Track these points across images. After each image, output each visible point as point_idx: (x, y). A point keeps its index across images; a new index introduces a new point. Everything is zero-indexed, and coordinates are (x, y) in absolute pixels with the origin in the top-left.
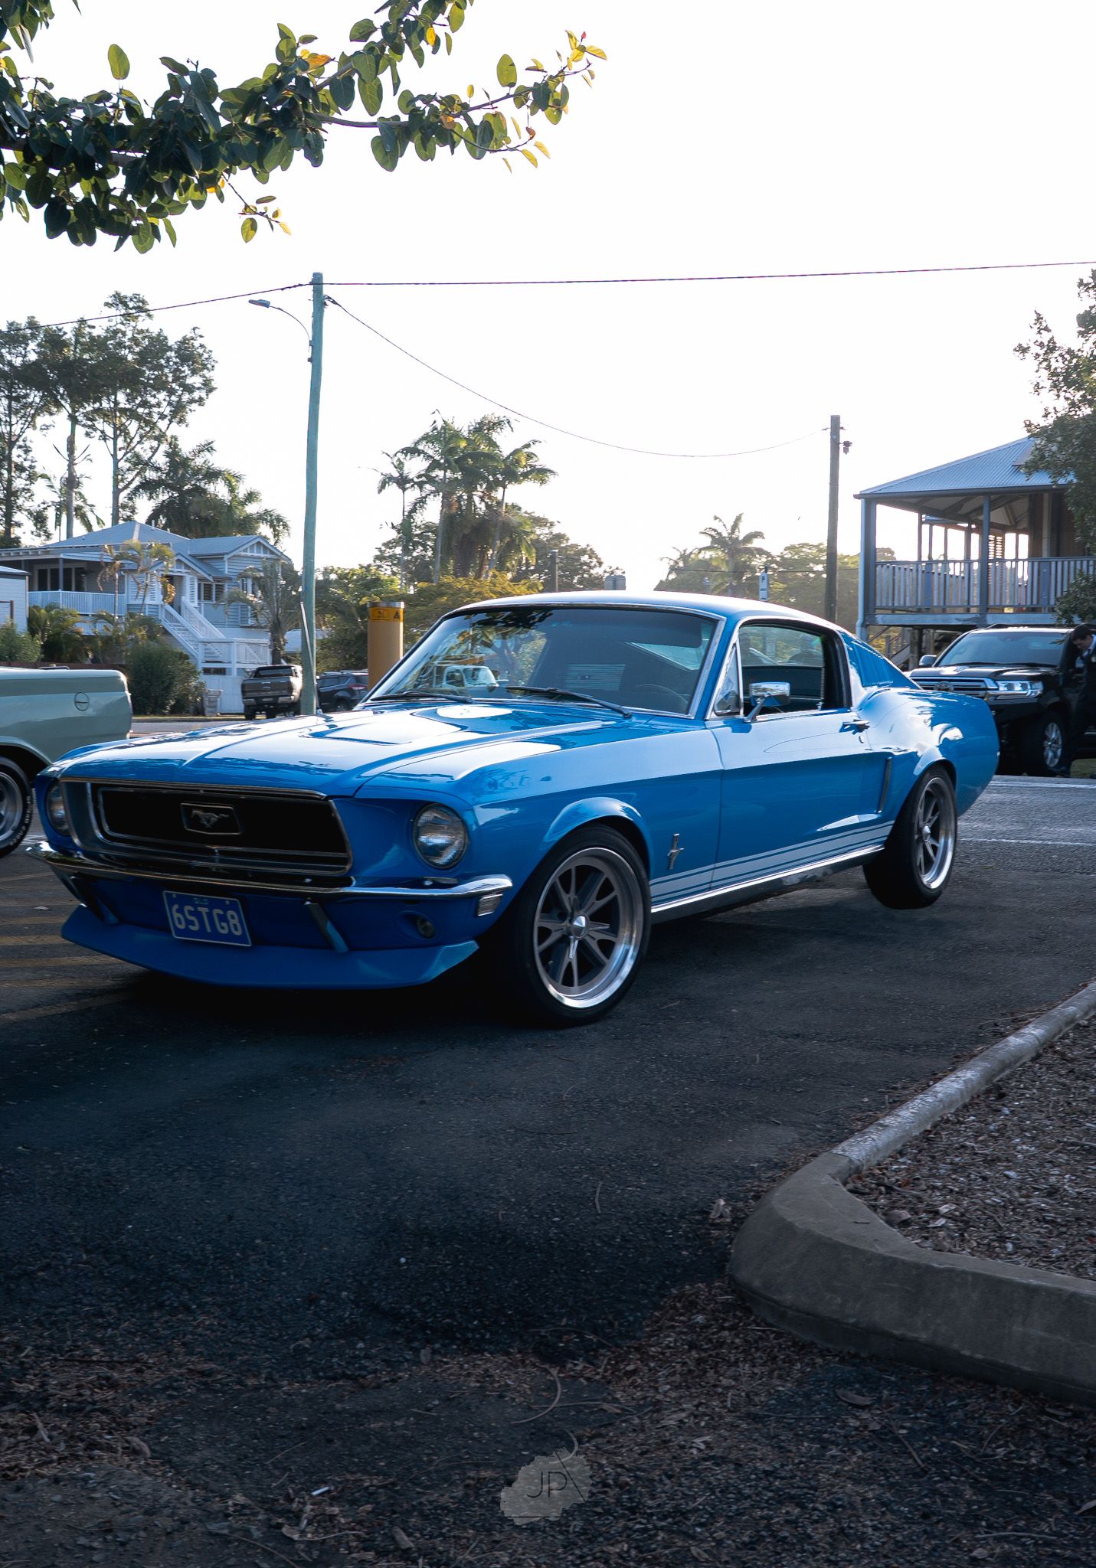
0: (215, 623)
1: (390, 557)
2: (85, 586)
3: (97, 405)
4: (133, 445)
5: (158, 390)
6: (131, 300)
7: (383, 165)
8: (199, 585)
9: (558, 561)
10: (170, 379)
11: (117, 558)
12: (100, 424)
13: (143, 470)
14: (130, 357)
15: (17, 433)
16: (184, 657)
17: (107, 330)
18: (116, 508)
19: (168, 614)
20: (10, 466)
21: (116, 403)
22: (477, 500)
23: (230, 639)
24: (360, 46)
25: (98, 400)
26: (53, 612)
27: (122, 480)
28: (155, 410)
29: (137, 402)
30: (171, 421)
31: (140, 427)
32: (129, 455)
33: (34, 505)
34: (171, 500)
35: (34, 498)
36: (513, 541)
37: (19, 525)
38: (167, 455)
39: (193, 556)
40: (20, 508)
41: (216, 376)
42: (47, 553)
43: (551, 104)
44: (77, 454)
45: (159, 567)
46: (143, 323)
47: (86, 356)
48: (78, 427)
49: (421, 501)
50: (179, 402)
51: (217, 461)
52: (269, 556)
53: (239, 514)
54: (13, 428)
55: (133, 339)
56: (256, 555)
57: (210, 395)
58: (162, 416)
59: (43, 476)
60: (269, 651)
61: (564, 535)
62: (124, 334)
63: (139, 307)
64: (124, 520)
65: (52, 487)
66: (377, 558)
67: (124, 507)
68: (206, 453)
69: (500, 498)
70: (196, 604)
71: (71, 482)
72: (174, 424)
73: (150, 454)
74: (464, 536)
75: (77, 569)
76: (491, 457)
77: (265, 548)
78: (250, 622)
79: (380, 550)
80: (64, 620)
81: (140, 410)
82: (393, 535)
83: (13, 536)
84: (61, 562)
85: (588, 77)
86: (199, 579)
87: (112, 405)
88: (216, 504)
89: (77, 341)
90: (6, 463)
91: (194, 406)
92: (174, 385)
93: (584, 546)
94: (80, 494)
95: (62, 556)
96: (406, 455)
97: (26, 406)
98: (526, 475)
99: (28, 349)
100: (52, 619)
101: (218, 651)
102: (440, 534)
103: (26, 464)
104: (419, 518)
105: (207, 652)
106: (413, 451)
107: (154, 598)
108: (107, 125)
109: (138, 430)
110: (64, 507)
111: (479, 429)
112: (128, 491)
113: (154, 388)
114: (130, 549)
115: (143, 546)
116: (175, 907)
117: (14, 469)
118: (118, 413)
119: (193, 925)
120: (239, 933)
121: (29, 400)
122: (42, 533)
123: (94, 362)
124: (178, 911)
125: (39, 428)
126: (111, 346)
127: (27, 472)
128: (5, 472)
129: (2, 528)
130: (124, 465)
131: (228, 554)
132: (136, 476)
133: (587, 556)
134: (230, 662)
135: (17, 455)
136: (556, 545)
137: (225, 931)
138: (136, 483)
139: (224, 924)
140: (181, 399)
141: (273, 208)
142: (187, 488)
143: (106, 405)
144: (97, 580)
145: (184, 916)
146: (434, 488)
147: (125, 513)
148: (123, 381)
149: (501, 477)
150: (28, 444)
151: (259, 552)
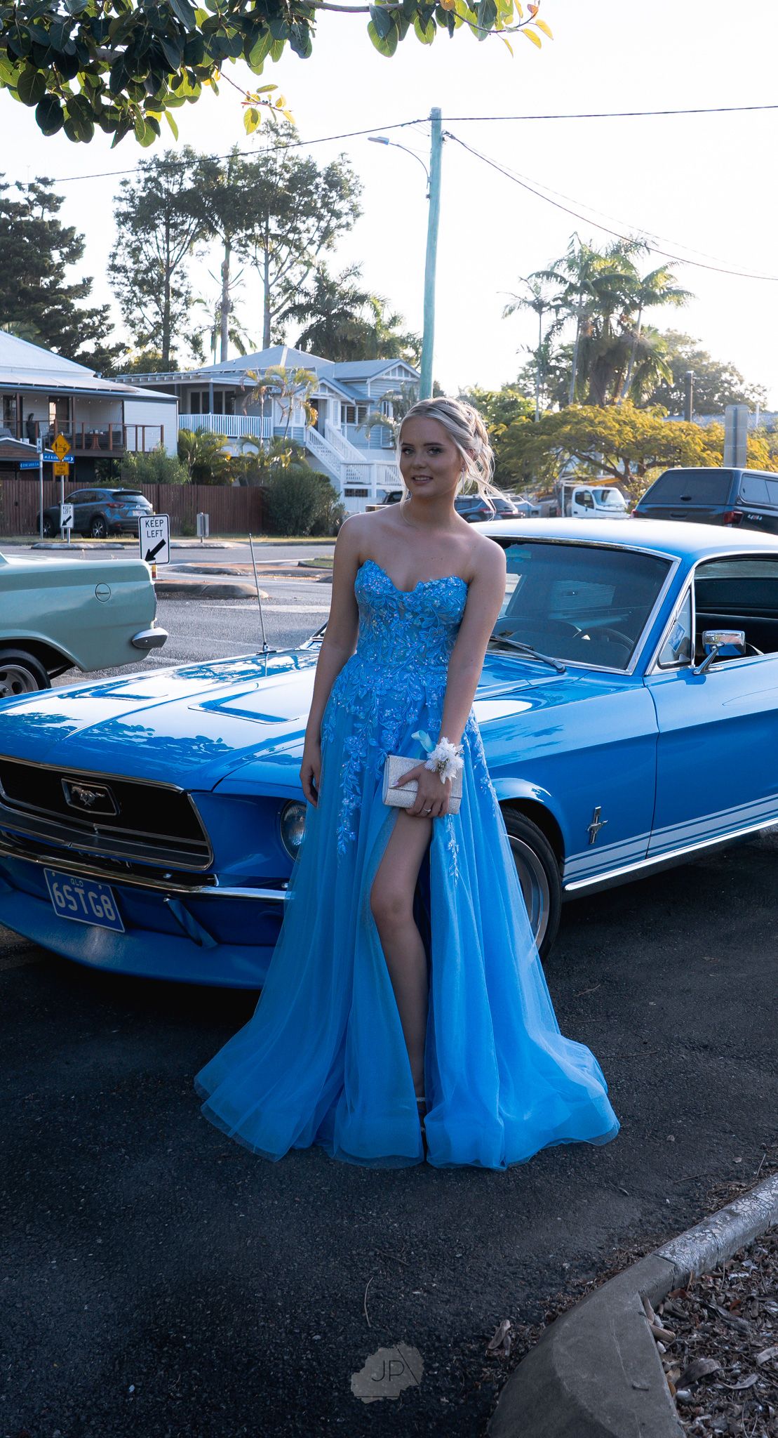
0: (357, 445)
1: (534, 375)
2: (235, 408)
3: (249, 232)
4: (284, 269)
5: (307, 216)
6: (283, 127)
7: (381, 49)
8: (343, 408)
9: (692, 382)
10: (319, 205)
11: (263, 383)
12: (252, 249)
13: (292, 296)
14: (281, 184)
15: (174, 260)
16: (325, 480)
17: (259, 158)
18: (268, 330)
19: (312, 436)
20: (167, 291)
21: (267, 229)
22: (613, 322)
23: (369, 462)
25: (250, 226)
26: (202, 435)
27: (273, 304)
28: (304, 236)
29: (288, 227)
30: (319, 246)
31: (290, 253)
32: (279, 281)
33: (190, 329)
34: (319, 323)
36: (648, 362)
37: (175, 348)
38: (317, 280)
39: (338, 380)
40: (176, 332)
41: (363, 201)
42: (199, 377)
44: (230, 279)
45: (301, 392)
46: (292, 152)
47: (240, 183)
48: (232, 253)
49: (559, 323)
51: (362, 286)
52: (410, 379)
53: (383, 336)
54: (171, 254)
55: (284, 166)
56: (397, 378)
57: (358, 220)
58: (311, 242)
59: (199, 301)
62: (275, 161)
63: (289, 135)
64: (275, 343)
65: (207, 311)
66: (521, 377)
67: (274, 331)
68: (353, 276)
69: (636, 320)
70: (339, 427)
71: (225, 307)
72: (322, 250)
73: (300, 278)
74: (600, 358)
75: (227, 393)
76: (629, 280)
77: (407, 371)
78: (389, 445)
79: (524, 369)
80: (213, 443)
81: (291, 236)
82: (531, 357)
83: (170, 359)
84: (211, 386)
86: (343, 402)
87: (263, 231)
88: (361, 328)
89: (231, 169)
90: (163, 288)
91: (342, 231)
93: (726, 364)
94: (234, 318)
95: (212, 381)
96: (541, 278)
97: (182, 233)
98: (664, 296)
99: (184, 177)
100: (201, 442)
101: (360, 473)
102: (575, 358)
103: (183, 290)
104: (555, 341)
105: (349, 474)
106: (549, 274)
107: (297, 421)
108: (95, 19)
109: (289, 254)
110: (219, 330)
111: (616, 252)
112: (277, 315)
113: (303, 214)
114: (276, 374)
115: (287, 372)
116: (55, 885)
117: (171, 294)
118: (270, 240)
119: (73, 905)
120: (113, 918)
121: (186, 227)
122: (198, 356)
123: (246, 189)
124: (57, 889)
125: (195, 254)
126: (262, 174)
127: (184, 297)
128: (163, 298)
129: (160, 352)
130: (275, 290)
131: (370, 377)
132: (287, 300)
133: (728, 374)
134: (370, 484)
135: (174, 281)
136: (697, 363)
137: (100, 915)
138: (286, 308)
139: (99, 907)
140: (329, 225)
141: (274, 96)
142: (333, 312)
143: (257, 231)
144: (243, 405)
145: (63, 895)
146: (569, 311)
147: (275, 336)
148: (273, 208)
149: (637, 300)
150: (184, 270)
151: (400, 375)
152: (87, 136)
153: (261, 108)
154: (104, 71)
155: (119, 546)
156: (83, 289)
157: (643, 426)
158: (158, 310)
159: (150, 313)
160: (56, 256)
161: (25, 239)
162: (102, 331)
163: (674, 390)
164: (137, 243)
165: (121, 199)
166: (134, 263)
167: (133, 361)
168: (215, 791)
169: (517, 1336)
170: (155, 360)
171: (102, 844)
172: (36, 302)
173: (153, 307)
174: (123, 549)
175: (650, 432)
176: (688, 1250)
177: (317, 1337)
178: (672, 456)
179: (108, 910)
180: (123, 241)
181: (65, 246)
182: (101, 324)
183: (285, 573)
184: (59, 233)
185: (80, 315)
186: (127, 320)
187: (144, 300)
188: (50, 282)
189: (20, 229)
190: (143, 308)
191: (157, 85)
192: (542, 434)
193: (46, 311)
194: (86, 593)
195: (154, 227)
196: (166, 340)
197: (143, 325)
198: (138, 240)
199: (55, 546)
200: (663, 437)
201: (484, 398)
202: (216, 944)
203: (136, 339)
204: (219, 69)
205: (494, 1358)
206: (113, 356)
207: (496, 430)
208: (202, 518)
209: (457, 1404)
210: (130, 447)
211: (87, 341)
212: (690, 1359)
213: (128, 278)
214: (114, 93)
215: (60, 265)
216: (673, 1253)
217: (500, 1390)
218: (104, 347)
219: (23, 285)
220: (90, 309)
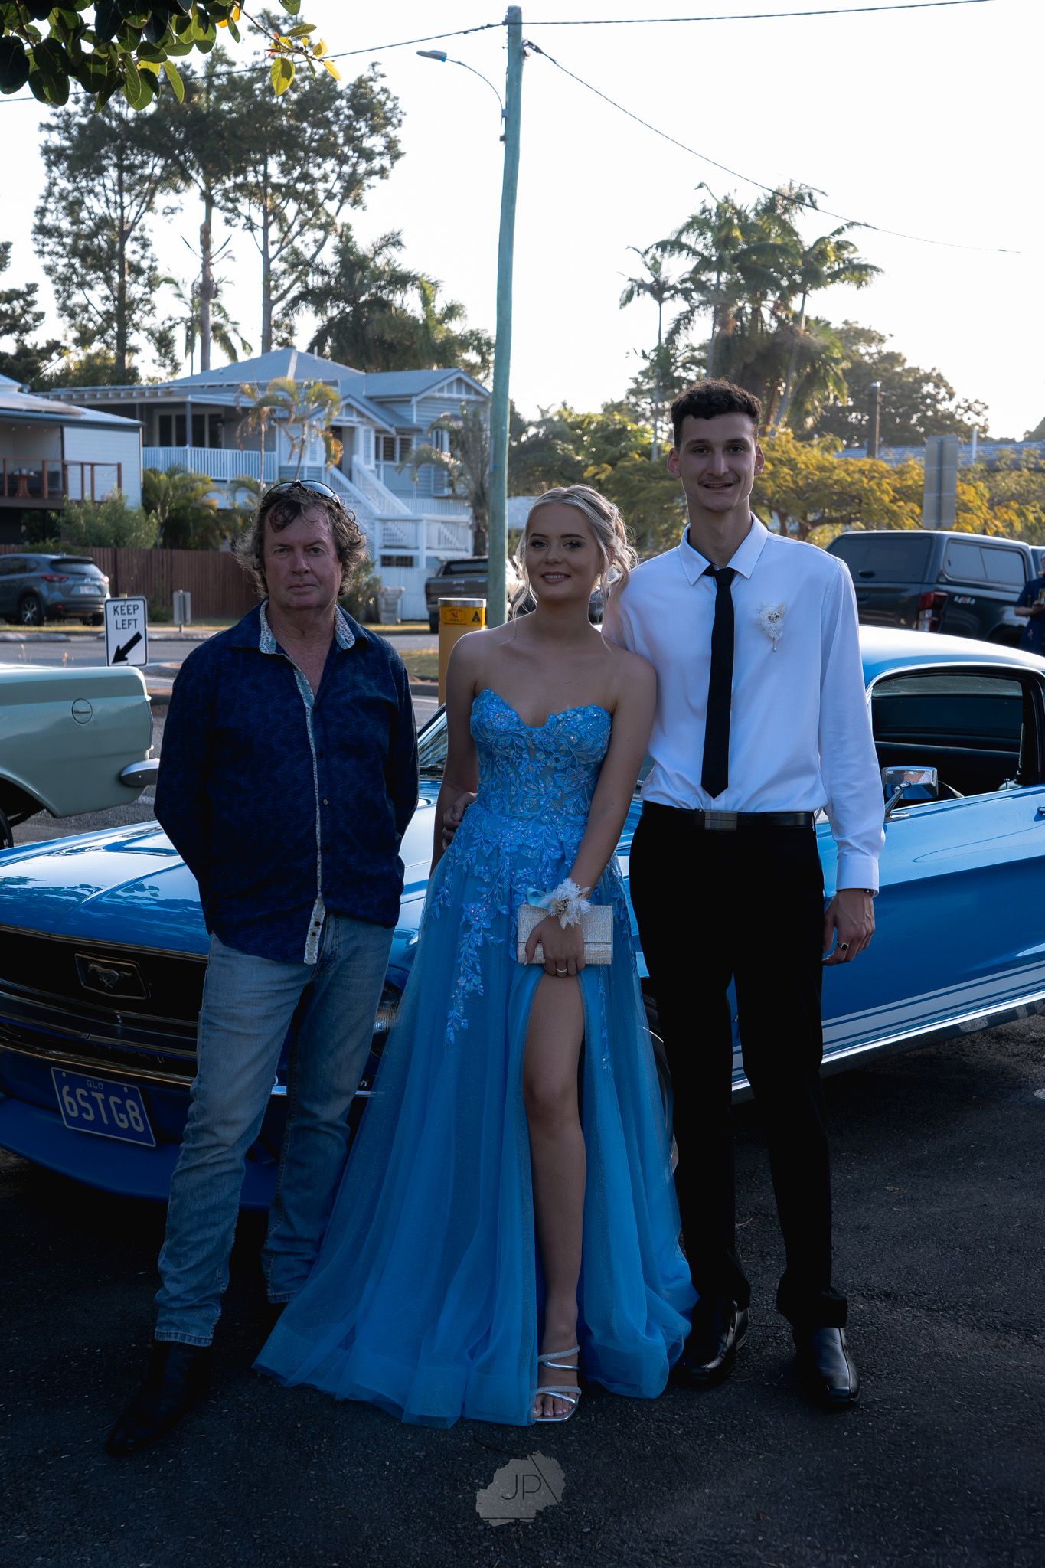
0: (398, 492)
1: (649, 391)
2: (223, 439)
3: (240, 179)
4: (290, 236)
5: (324, 158)
6: (285, 22)
8: (377, 439)
9: (879, 399)
10: (341, 141)
11: (264, 402)
12: (245, 206)
13: (304, 273)
14: (286, 107)
15: (131, 219)
17: (253, 69)
18: (268, 326)
19: (333, 478)
20: (122, 266)
21: (266, 176)
22: (766, 313)
23: (416, 517)
25: (242, 171)
26: (177, 477)
27: (276, 287)
28: (320, 186)
29: (296, 173)
30: (342, 202)
31: (300, 212)
32: (284, 252)
33: (154, 322)
34: (344, 317)
35: (156, 312)
36: (815, 371)
37: (134, 350)
38: (338, 251)
39: (370, 399)
40: (137, 327)
42: (170, 394)
44: (214, 249)
45: (319, 415)
47: (225, 106)
48: (215, 211)
49: (684, 321)
50: (354, 172)
51: (404, 260)
52: (473, 397)
53: (437, 335)
54: (126, 212)
56: (455, 395)
57: (397, 163)
58: (330, 196)
59: (168, 281)
60: (470, 534)
61: (900, 355)
64: (280, 344)
65: (180, 296)
66: (632, 392)
68: (391, 248)
69: (797, 309)
70: (372, 466)
71: (207, 290)
72: (346, 207)
73: (314, 250)
74: (746, 366)
75: (211, 416)
76: (786, 251)
77: (469, 387)
78: (447, 491)
79: (636, 381)
80: (192, 489)
81: (300, 186)
82: (645, 364)
83: (127, 365)
84: (189, 407)
86: (378, 431)
87: (261, 179)
88: (404, 323)
89: (211, 84)
90: (116, 262)
91: (375, 180)
92: (346, 149)
93: (928, 371)
94: (219, 306)
95: (190, 399)
96: (663, 251)
97: (143, 179)
98: (835, 276)
100: (176, 488)
101: (403, 533)
102: (710, 364)
103: (145, 264)
104: (681, 341)
105: (387, 533)
106: (673, 245)
107: (313, 459)
109: (297, 214)
110: (197, 325)
111: (769, 208)
112: (282, 304)
113: (318, 152)
114: (281, 389)
115: (299, 386)
116: (66, 1089)
117: (127, 271)
118: (269, 190)
119: (88, 1113)
120: (140, 1129)
121: (147, 171)
122: (168, 362)
123: (234, 115)
124: (68, 1094)
125: (161, 212)
126: (257, 92)
127: (146, 276)
128: (115, 275)
129: (112, 354)
130: (277, 266)
131: (416, 395)
132: (294, 282)
133: (931, 385)
134: (417, 548)
135: (131, 250)
136: (885, 370)
137: (125, 1125)
138: (294, 292)
139: (123, 1116)
140: (355, 170)
141: (311, 41)
142: (363, 299)
143: (252, 178)
144: (238, 433)
145: (77, 1102)
146: (702, 298)
147: (279, 334)
148: (274, 144)
149: (798, 278)
150: (147, 234)
151: (459, 392)
152: (60, 95)
154: (86, 7)
155: (63, 637)
157: (807, 466)
158: (108, 292)
159: (96, 298)
162: (27, 322)
163: (851, 410)
164: (76, 194)
165: (50, 128)
166: (73, 223)
167: (72, 366)
170: (105, 367)
171: (127, 1035)
173: (102, 289)
174: (69, 641)
175: (817, 475)
178: (849, 508)
179: (136, 1119)
180: (56, 190)
182: (25, 312)
186: (64, 308)
187: (88, 278)
190: (87, 291)
191: (159, 29)
192: (662, 478)
195: (101, 171)
196: (122, 337)
197: (86, 316)
198: (77, 189)
200: (836, 482)
201: (578, 425)
203: (74, 334)
204: (241, 7)
206: (43, 359)
207: (597, 474)
208: (182, 597)
210: (74, 493)
213: (64, 245)
214: (100, 38)
218: (29, 346)
220: (6, 290)
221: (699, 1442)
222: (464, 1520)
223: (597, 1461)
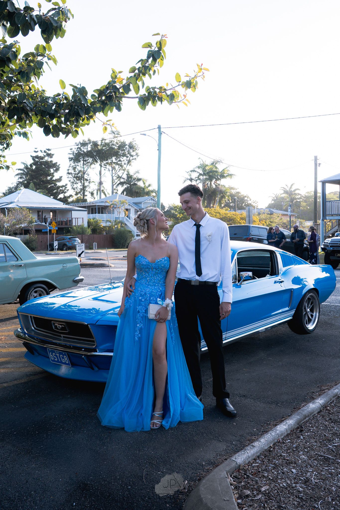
2: (104, 212)
3: (107, 162)
4: (117, 172)
5: (124, 157)
7: (142, 108)
8: (135, 211)
9: (236, 200)
10: (127, 153)
11: (111, 205)
12: (108, 166)
14: (116, 148)
16: (130, 232)
17: (109, 141)
18: (113, 190)
19: (126, 219)
20: (84, 179)
21: (112, 161)
22: (213, 184)
24: (132, 74)
25: (107, 160)
26: (94, 220)
27: (114, 182)
28: (123, 162)
29: (118, 160)
30: (127, 165)
31: (119, 167)
32: (116, 175)
34: (128, 187)
35: (90, 188)
36: (223, 195)
37: (86, 196)
38: (127, 175)
39: (133, 203)
40: (87, 191)
41: (139, 152)
42: (93, 203)
43: (191, 86)
44: (102, 175)
45: (123, 207)
46: (119, 139)
47: (104, 148)
48: (102, 168)
52: (154, 202)
53: (146, 190)
54: (85, 169)
55: (117, 143)
56: (151, 202)
57: (138, 157)
58: (125, 164)
59: (93, 182)
62: (114, 141)
63: (118, 134)
64: (115, 193)
65: (95, 185)
67: (115, 189)
68: (137, 173)
69: (219, 183)
71: (101, 183)
73: (122, 174)
74: (209, 194)
75: (101, 208)
76: (216, 172)
77: (153, 200)
80: (98, 222)
81: (119, 162)
83: (85, 198)
84: (97, 206)
85: (203, 77)
86: (135, 209)
87: (111, 161)
88: (140, 188)
89: (101, 144)
91: (134, 160)
92: (128, 155)
93: (246, 195)
94: (103, 186)
95: (97, 204)
96: (192, 172)
98: (226, 176)
99: (88, 147)
100: (94, 222)
103: (88, 179)
106: (194, 171)
107: (122, 215)
108: (60, 103)
110: (99, 190)
111: (212, 164)
112: (116, 185)
113: (122, 156)
114: (116, 202)
115: (119, 201)
116: (51, 353)
118: (113, 164)
119: (56, 359)
120: (67, 362)
121: (89, 161)
122: (93, 197)
123: (106, 150)
124: (51, 354)
125: (91, 168)
126: (110, 145)
127: (89, 181)
128: (82, 181)
129: (82, 197)
130: (115, 178)
131: (143, 202)
132: (119, 180)
133: (246, 198)
135: (86, 176)
136: (238, 195)
137: (64, 362)
138: (119, 182)
139: (63, 359)
140: (130, 159)
141: (111, 123)
142: (132, 183)
143: (109, 161)
144: (106, 211)
145: (53, 357)
146: (200, 181)
147: (115, 191)
148: (114, 155)
149: (219, 177)
150: (89, 173)
151: (151, 201)
152: (58, 136)
153: (107, 126)
154: (62, 117)
155: (71, 253)
156: (60, 180)
157: (222, 213)
158: (81, 185)
159: (79, 186)
160: (52, 171)
161: (43, 166)
162: (65, 191)
163: (231, 203)
165: (70, 154)
166: (74, 172)
167: (74, 199)
168: (96, 324)
169: (189, 485)
170: (81, 199)
171: (64, 340)
172: (46, 184)
173: (80, 184)
175: (224, 215)
176: (240, 458)
177: (130, 487)
178: (231, 222)
179: (66, 360)
180: (71, 165)
181: (54, 168)
182: (65, 189)
183: (119, 259)
184: (53, 164)
185: (59, 187)
186: (72, 188)
187: (77, 182)
188: (50, 178)
189: (42, 163)
190: (77, 184)
191: (77, 121)
193: (49, 186)
194: (60, 267)
195: (80, 161)
196: (84, 193)
197: (77, 189)
198: (75, 165)
199: (52, 253)
200: (228, 216)
201: (176, 207)
202: (98, 369)
203: (75, 193)
204: (95, 116)
205: (183, 492)
206: (68, 198)
208: (95, 244)
209: (172, 506)
210: (74, 224)
211: (61, 194)
212: (241, 491)
214: (65, 123)
215: (53, 173)
216: (235, 458)
217: (184, 502)
218: (66, 196)
219: (43, 179)
220: (62, 185)
221: (200, 436)
222: (141, 459)
223: (175, 443)
